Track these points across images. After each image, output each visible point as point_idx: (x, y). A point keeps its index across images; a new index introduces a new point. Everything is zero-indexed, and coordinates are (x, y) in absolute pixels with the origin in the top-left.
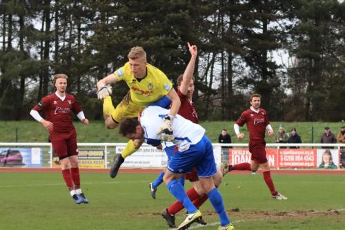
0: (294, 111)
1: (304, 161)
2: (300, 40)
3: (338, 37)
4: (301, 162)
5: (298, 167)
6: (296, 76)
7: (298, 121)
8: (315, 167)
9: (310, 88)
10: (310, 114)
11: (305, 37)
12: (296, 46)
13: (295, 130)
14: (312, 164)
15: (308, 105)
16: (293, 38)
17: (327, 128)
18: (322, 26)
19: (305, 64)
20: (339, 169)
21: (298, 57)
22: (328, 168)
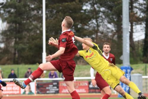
0: (6, 58)
1: (13, 90)
2: (9, 12)
3: (33, 9)
4: (10, 91)
5: (9, 94)
6: (7, 35)
7: (9, 64)
8: (20, 94)
9: (16, 43)
10: (16, 60)
11: (12, 10)
12: (6, 16)
13: (14, 71)
14: (18, 92)
15: (15, 54)
16: (4, 11)
17: (30, 69)
18: (22, 3)
19: (12, 27)
20: (35, 95)
21: (8, 23)
22: (29, 94)
